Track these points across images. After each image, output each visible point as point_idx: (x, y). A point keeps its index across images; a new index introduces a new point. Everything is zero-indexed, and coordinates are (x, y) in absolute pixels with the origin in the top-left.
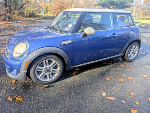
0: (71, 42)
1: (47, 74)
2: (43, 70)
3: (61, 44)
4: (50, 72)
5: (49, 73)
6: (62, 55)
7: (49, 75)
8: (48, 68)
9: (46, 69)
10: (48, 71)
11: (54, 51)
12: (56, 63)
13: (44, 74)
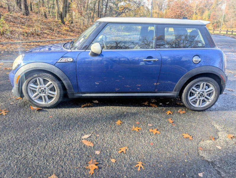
0: (72, 60)
1: (42, 95)
2: (37, 89)
3: (58, 62)
4: (45, 93)
5: (44, 95)
6: (58, 75)
7: (44, 96)
8: (43, 89)
9: (40, 88)
10: (43, 91)
11: (48, 69)
12: (51, 84)
13: (38, 94)
